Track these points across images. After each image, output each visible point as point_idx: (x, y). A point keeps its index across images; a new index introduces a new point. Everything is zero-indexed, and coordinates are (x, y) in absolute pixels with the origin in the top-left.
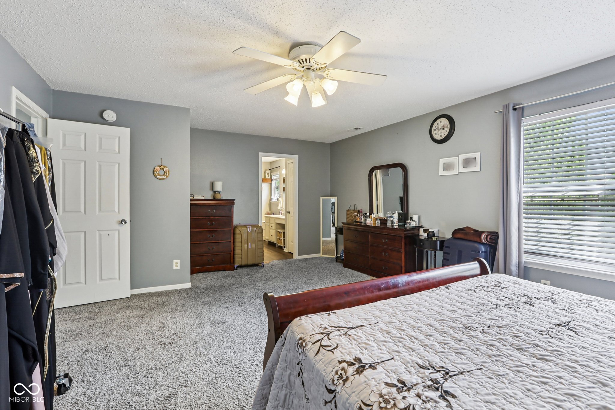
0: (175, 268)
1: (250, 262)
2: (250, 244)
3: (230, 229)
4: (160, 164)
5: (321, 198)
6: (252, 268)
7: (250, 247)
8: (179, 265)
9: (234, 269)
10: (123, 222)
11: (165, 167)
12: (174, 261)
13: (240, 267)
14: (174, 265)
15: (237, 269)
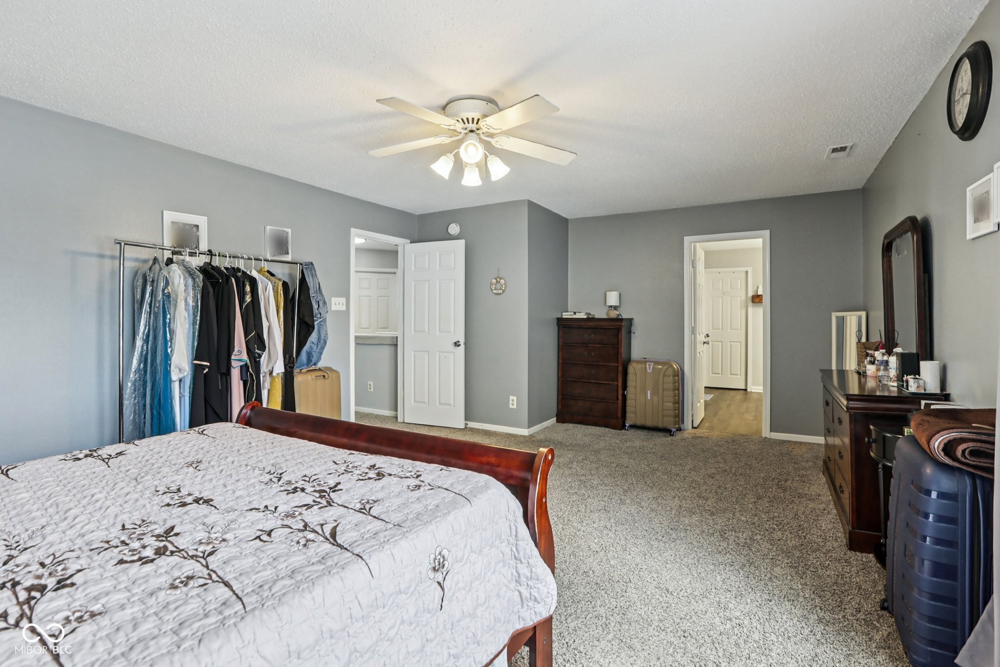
0: (511, 406)
1: (649, 423)
2: (649, 392)
3: (616, 365)
4: (496, 276)
5: (834, 315)
6: (651, 433)
7: (649, 398)
8: (515, 403)
9: (623, 427)
10: (457, 344)
11: (501, 279)
12: (510, 397)
13: (633, 427)
14: (511, 402)
15: (628, 430)
